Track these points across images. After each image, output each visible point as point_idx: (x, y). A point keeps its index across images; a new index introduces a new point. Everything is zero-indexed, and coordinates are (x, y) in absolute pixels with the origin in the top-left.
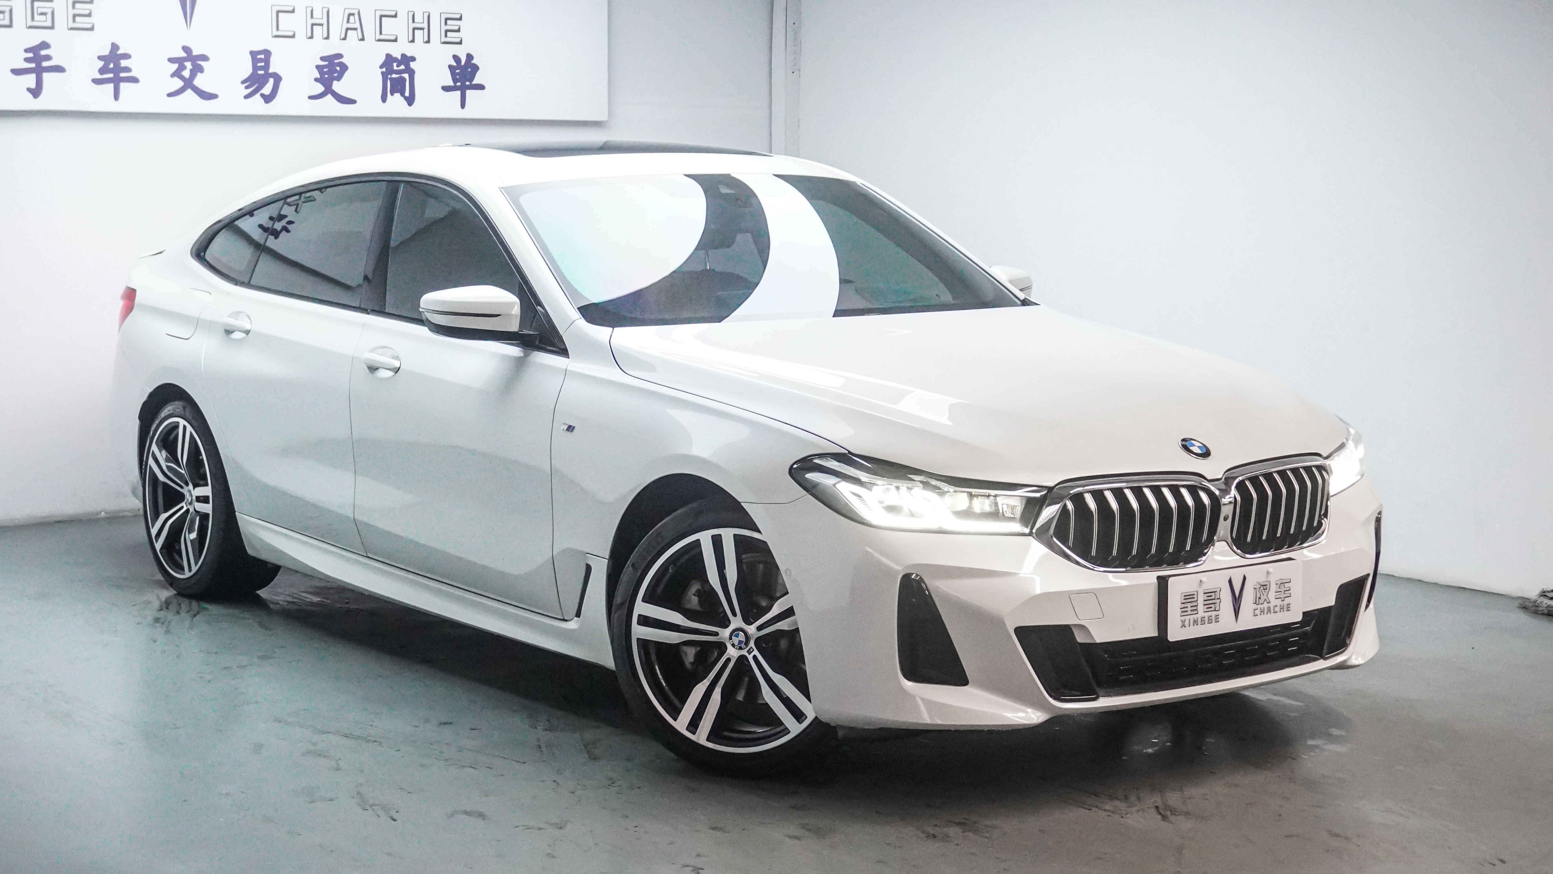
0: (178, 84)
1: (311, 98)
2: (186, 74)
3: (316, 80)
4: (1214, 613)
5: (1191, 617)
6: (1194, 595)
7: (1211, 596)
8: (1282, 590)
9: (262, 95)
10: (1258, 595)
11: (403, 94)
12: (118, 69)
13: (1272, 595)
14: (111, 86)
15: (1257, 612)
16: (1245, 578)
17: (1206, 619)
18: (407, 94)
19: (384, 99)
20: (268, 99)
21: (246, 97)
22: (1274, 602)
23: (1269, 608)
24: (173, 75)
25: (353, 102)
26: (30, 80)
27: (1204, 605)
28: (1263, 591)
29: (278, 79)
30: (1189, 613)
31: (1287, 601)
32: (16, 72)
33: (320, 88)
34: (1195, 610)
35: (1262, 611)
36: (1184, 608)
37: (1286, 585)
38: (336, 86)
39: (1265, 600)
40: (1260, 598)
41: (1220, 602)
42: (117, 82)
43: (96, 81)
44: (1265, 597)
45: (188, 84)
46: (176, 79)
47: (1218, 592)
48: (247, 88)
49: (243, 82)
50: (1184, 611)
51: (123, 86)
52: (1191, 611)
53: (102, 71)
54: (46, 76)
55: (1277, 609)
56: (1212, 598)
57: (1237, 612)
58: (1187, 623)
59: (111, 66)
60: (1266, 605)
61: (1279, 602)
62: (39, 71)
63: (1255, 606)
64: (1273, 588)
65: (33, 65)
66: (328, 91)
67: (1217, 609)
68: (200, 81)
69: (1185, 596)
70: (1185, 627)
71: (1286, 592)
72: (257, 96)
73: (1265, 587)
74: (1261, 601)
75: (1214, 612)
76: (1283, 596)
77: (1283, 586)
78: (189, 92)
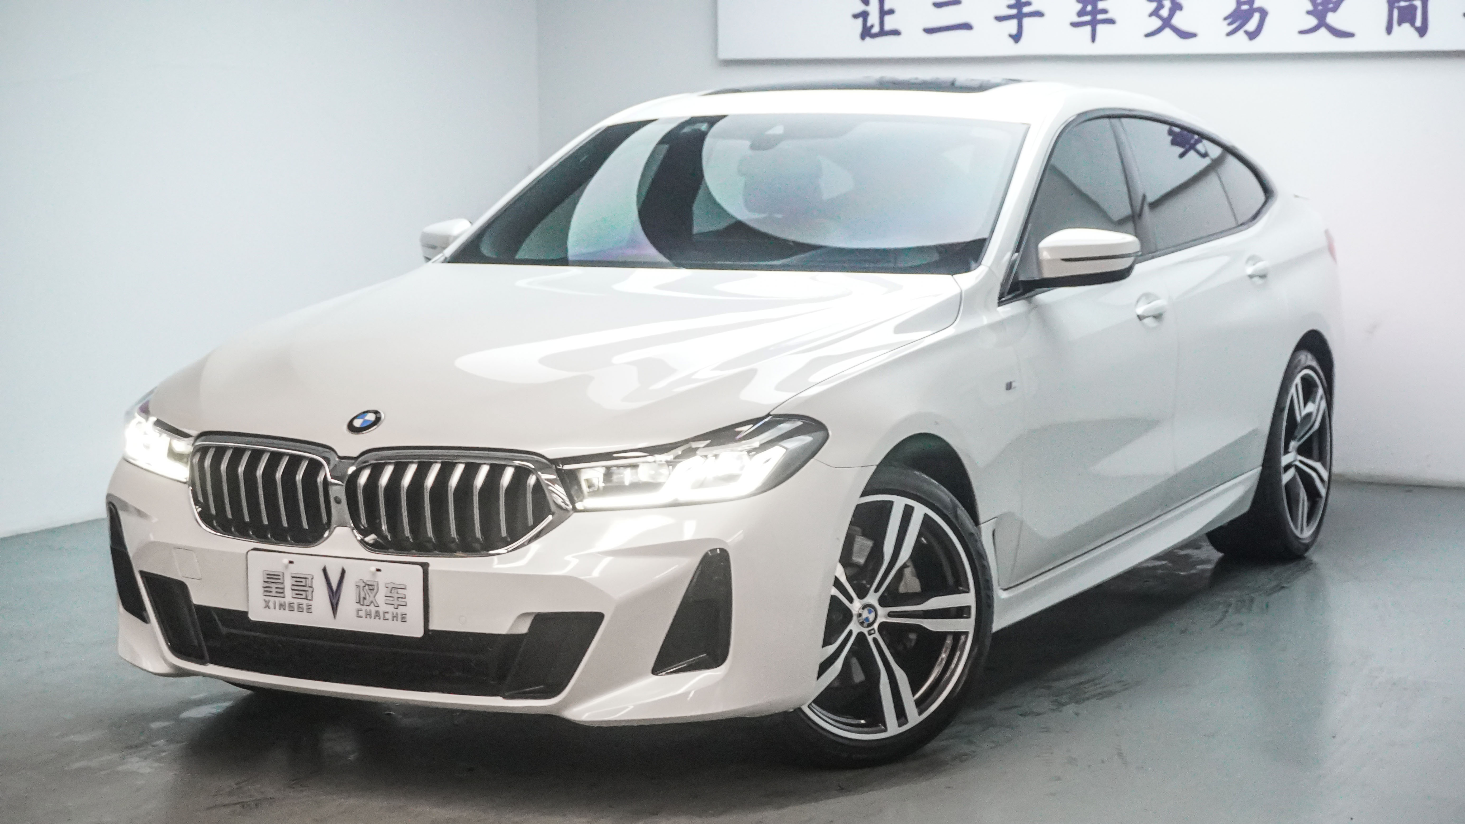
0: (1156, 23)
1: (1302, 32)
2: (1165, 13)
3: (1309, 13)
4: (305, 602)
5: (277, 599)
6: (279, 575)
7: (301, 582)
8: (396, 595)
9: (1246, 32)
10: (362, 595)
11: (1412, 23)
12: (1095, 12)
13: (380, 598)
14: (1088, 29)
15: (361, 613)
16: (343, 572)
17: (296, 606)
18: (1418, 23)
19: (1389, 30)
20: (1252, 36)
21: (1229, 34)
22: (383, 608)
23: (377, 612)
24: (1151, 15)
25: (1350, 35)
26: (1012, 26)
27: (293, 590)
28: (369, 591)
29: (1264, 13)
30: (274, 594)
31: (401, 610)
32: (999, 19)
33: (1313, 21)
34: (281, 592)
35: (368, 614)
36: (267, 587)
37: (400, 591)
38: (1332, 19)
39: (372, 602)
40: (364, 598)
41: (312, 591)
42: (1093, 24)
43: (1075, 25)
44: (372, 599)
45: (1167, 23)
46: (1154, 18)
47: (310, 579)
48: (1229, 24)
49: (1226, 19)
50: (267, 591)
51: (1100, 28)
52: (277, 592)
53: (1080, 14)
54: (1026, 21)
55: (387, 616)
56: (302, 585)
57: (334, 607)
58: (271, 605)
59: (1089, 8)
60: (372, 608)
61: (390, 609)
62: (1020, 17)
63: (359, 606)
64: (382, 592)
65: (1014, 11)
66: (1322, 23)
67: (309, 598)
68: (1178, 20)
69: (268, 574)
70: (269, 608)
71: (400, 599)
72: (1241, 34)
73: (371, 588)
74: (366, 602)
75: (306, 600)
76: (396, 603)
77: (396, 591)
78: (1167, 31)
